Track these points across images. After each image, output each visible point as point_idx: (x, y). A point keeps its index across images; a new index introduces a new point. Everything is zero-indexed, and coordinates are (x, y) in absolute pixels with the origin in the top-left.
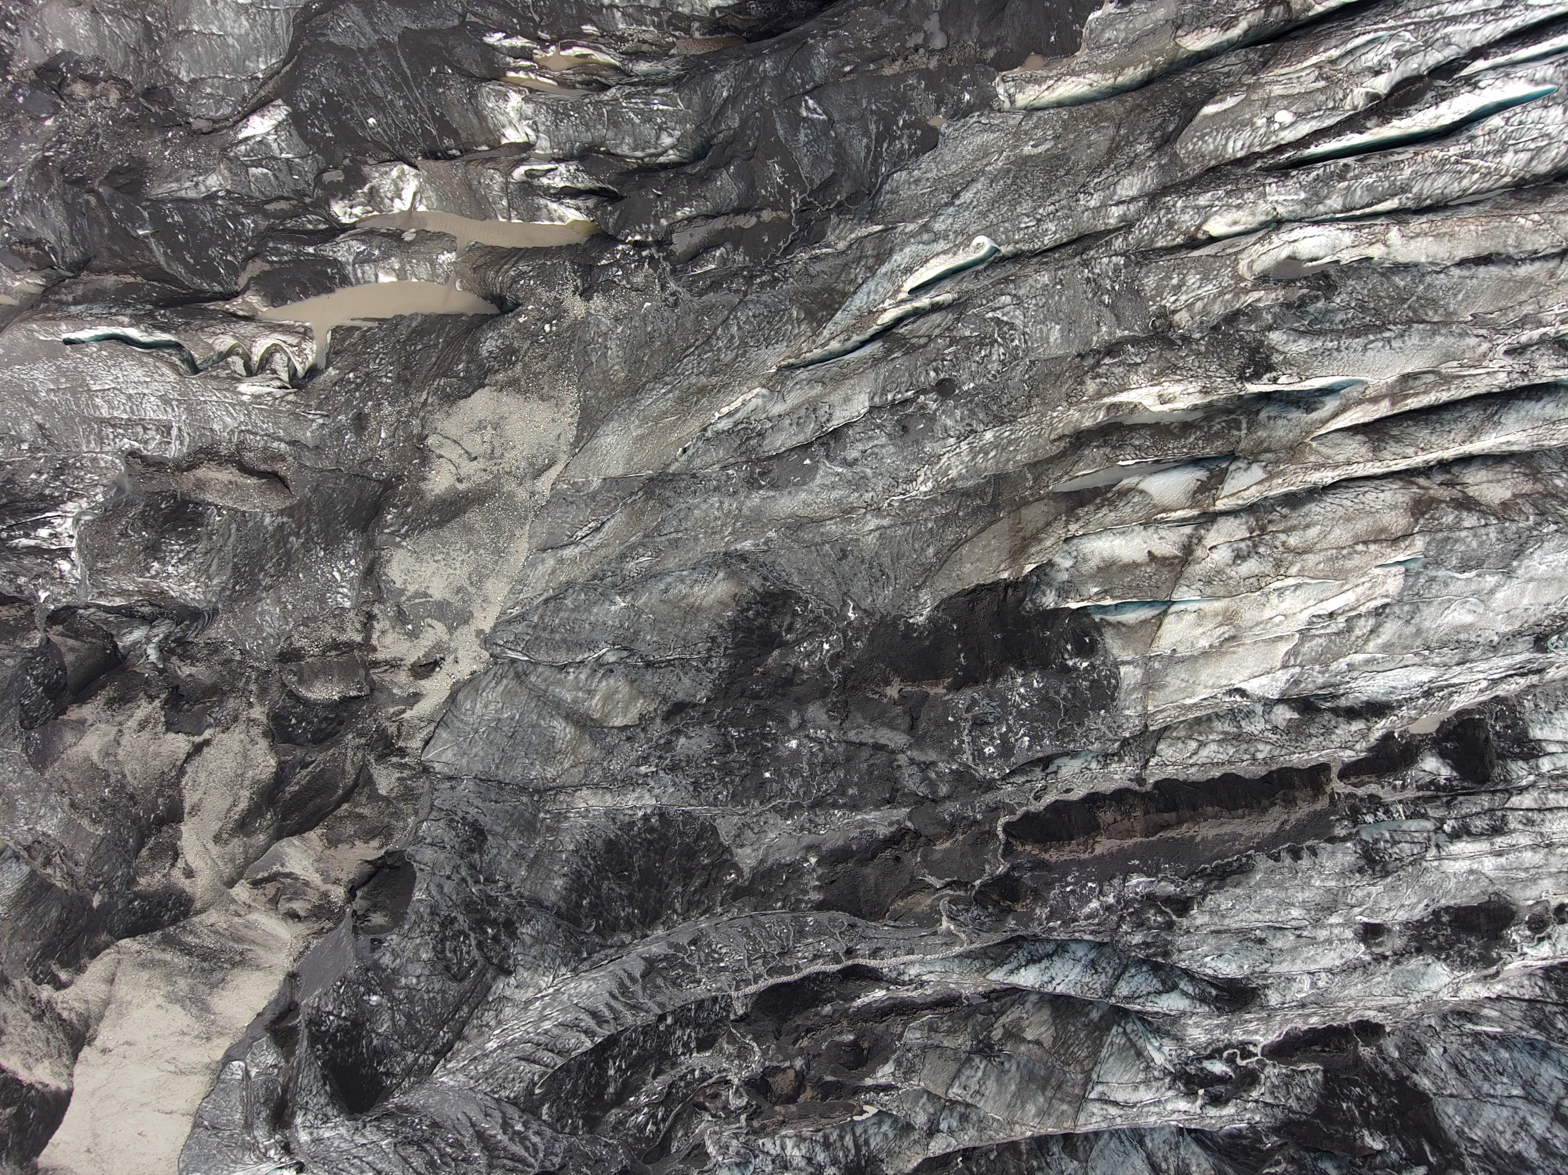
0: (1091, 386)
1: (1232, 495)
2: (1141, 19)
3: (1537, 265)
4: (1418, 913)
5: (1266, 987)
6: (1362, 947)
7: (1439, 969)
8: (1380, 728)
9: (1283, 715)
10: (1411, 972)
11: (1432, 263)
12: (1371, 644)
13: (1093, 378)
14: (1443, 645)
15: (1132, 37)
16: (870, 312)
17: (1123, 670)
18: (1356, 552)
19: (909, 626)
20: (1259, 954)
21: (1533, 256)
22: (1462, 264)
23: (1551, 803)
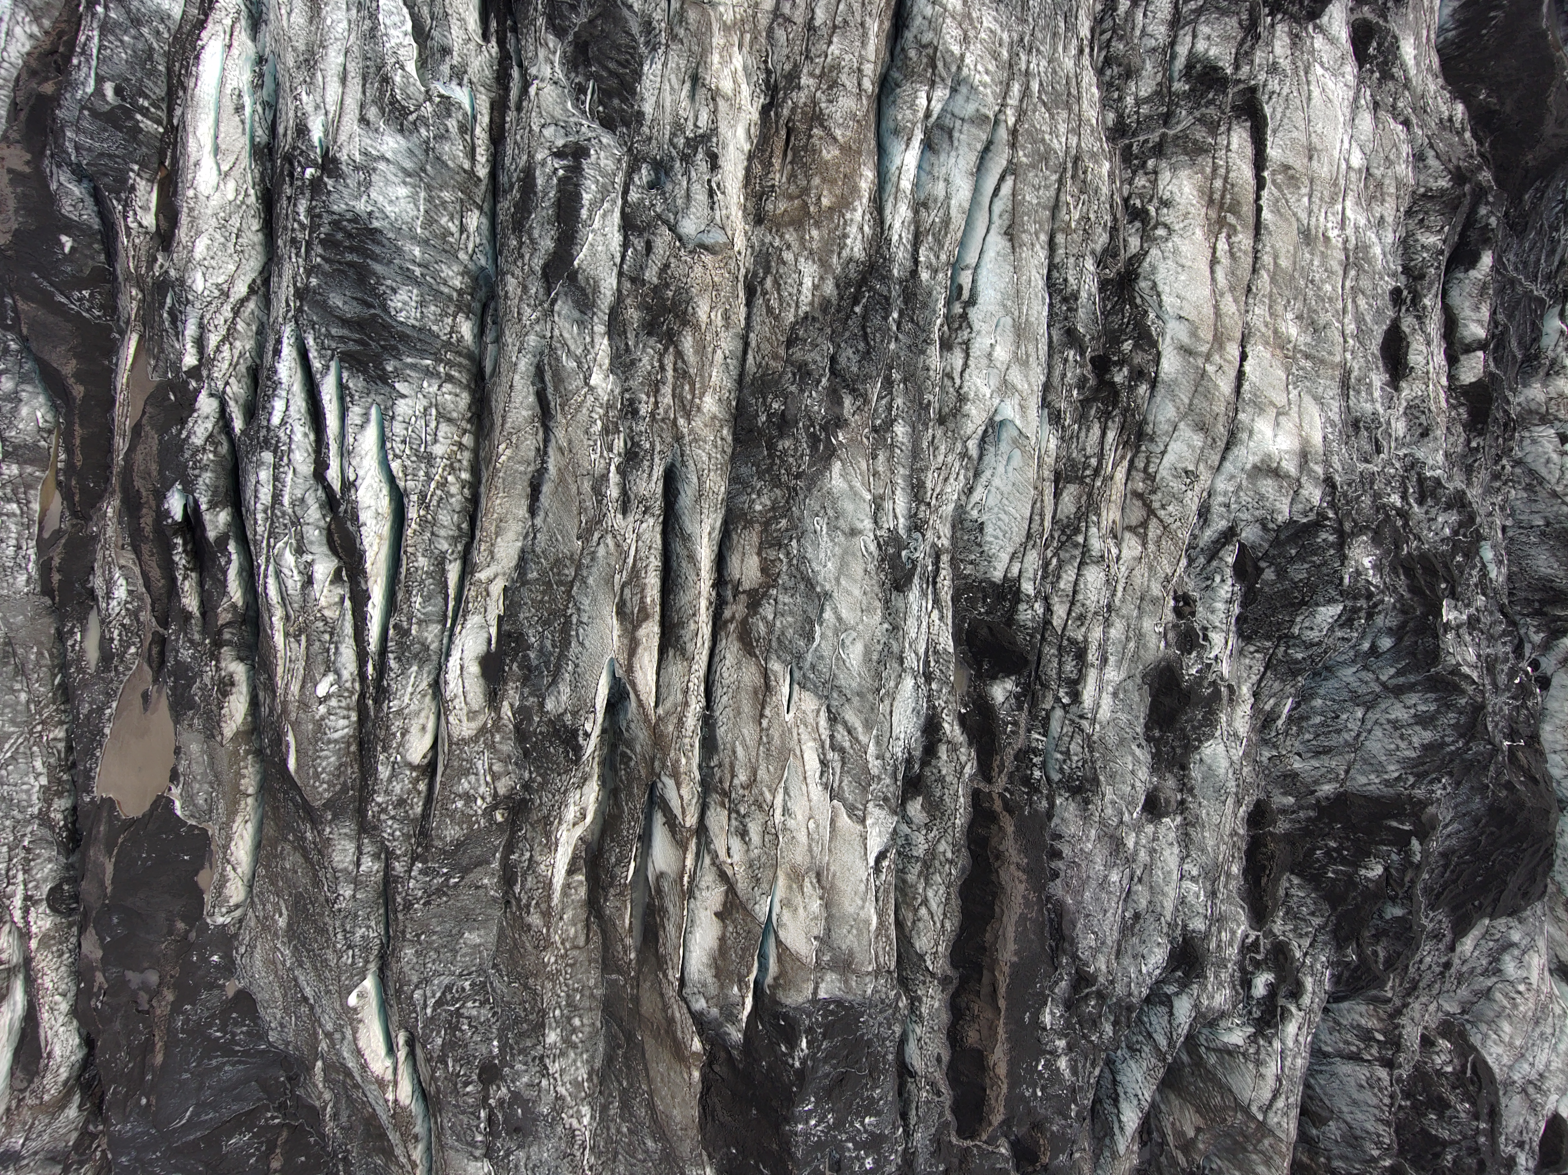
0: (535, 919)
1: (684, 812)
2: (194, 767)
3: (550, 451)
4: (1145, 755)
5: (1185, 926)
6: (1166, 820)
7: (1208, 751)
8: (952, 729)
9: (917, 810)
10: (1204, 779)
11: (525, 537)
12: (863, 738)
13: (528, 913)
14: (879, 675)
15: (211, 778)
17: (822, 995)
18: (768, 730)
20: (1150, 923)
21: (542, 453)
22: (533, 511)
23: (1069, 589)
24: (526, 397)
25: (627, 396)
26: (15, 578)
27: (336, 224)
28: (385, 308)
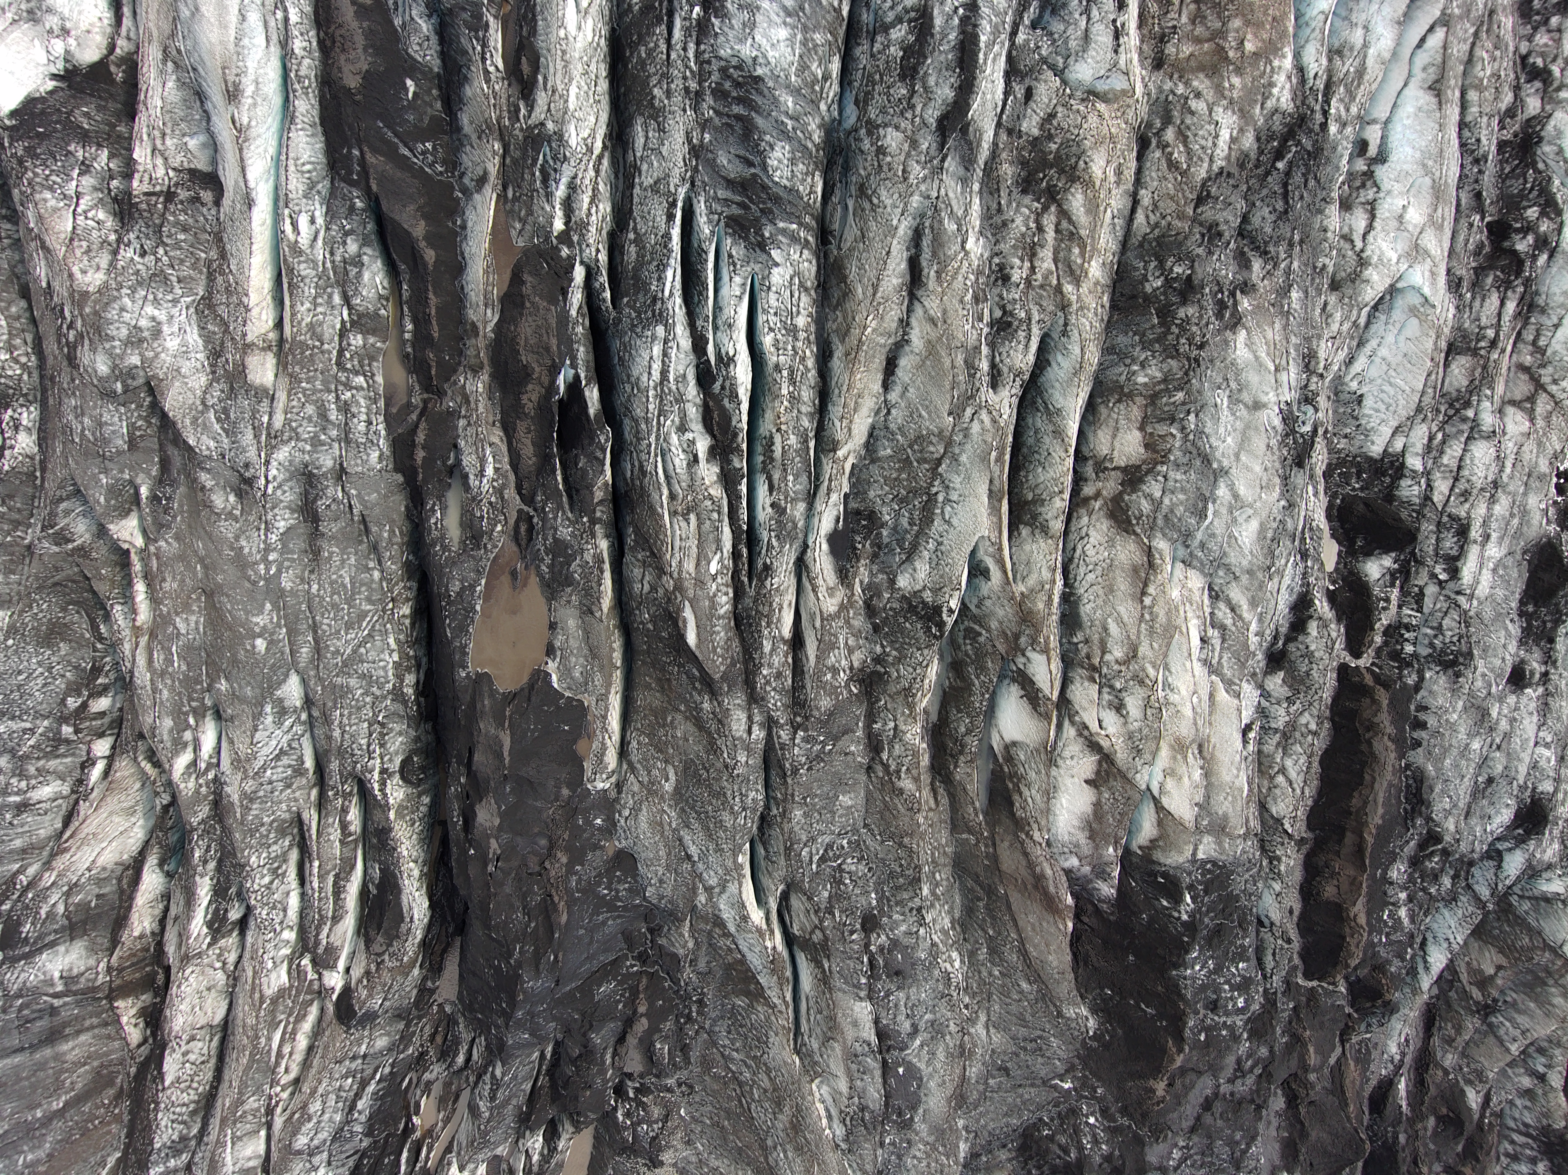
0: (907, 784)
1: (1052, 686)
2: (571, 641)
3: (914, 322)
4: (1515, 630)
5: (1535, 789)
6: (1528, 691)
8: (1322, 606)
9: (1276, 683)
11: (877, 413)
12: (1246, 615)
13: (899, 777)
14: (1271, 554)
15: (586, 652)
16: (772, 962)
17: (1200, 855)
18: (1151, 607)
19: (1095, 1037)
20: (1502, 786)
21: (905, 324)
22: (886, 386)
23: (1454, 465)
24: (899, 264)
25: (996, 260)
26: (368, 455)
27: (723, 71)
28: (764, 167)
